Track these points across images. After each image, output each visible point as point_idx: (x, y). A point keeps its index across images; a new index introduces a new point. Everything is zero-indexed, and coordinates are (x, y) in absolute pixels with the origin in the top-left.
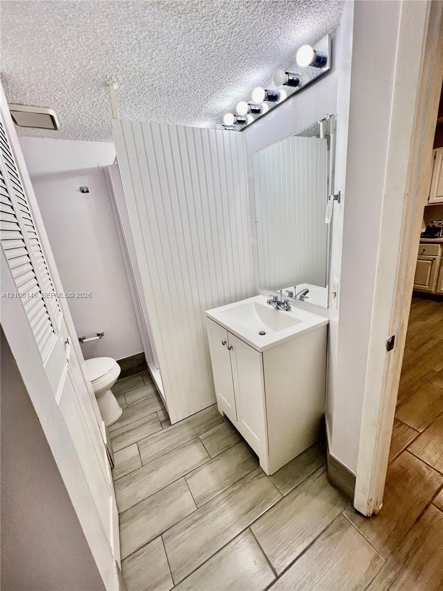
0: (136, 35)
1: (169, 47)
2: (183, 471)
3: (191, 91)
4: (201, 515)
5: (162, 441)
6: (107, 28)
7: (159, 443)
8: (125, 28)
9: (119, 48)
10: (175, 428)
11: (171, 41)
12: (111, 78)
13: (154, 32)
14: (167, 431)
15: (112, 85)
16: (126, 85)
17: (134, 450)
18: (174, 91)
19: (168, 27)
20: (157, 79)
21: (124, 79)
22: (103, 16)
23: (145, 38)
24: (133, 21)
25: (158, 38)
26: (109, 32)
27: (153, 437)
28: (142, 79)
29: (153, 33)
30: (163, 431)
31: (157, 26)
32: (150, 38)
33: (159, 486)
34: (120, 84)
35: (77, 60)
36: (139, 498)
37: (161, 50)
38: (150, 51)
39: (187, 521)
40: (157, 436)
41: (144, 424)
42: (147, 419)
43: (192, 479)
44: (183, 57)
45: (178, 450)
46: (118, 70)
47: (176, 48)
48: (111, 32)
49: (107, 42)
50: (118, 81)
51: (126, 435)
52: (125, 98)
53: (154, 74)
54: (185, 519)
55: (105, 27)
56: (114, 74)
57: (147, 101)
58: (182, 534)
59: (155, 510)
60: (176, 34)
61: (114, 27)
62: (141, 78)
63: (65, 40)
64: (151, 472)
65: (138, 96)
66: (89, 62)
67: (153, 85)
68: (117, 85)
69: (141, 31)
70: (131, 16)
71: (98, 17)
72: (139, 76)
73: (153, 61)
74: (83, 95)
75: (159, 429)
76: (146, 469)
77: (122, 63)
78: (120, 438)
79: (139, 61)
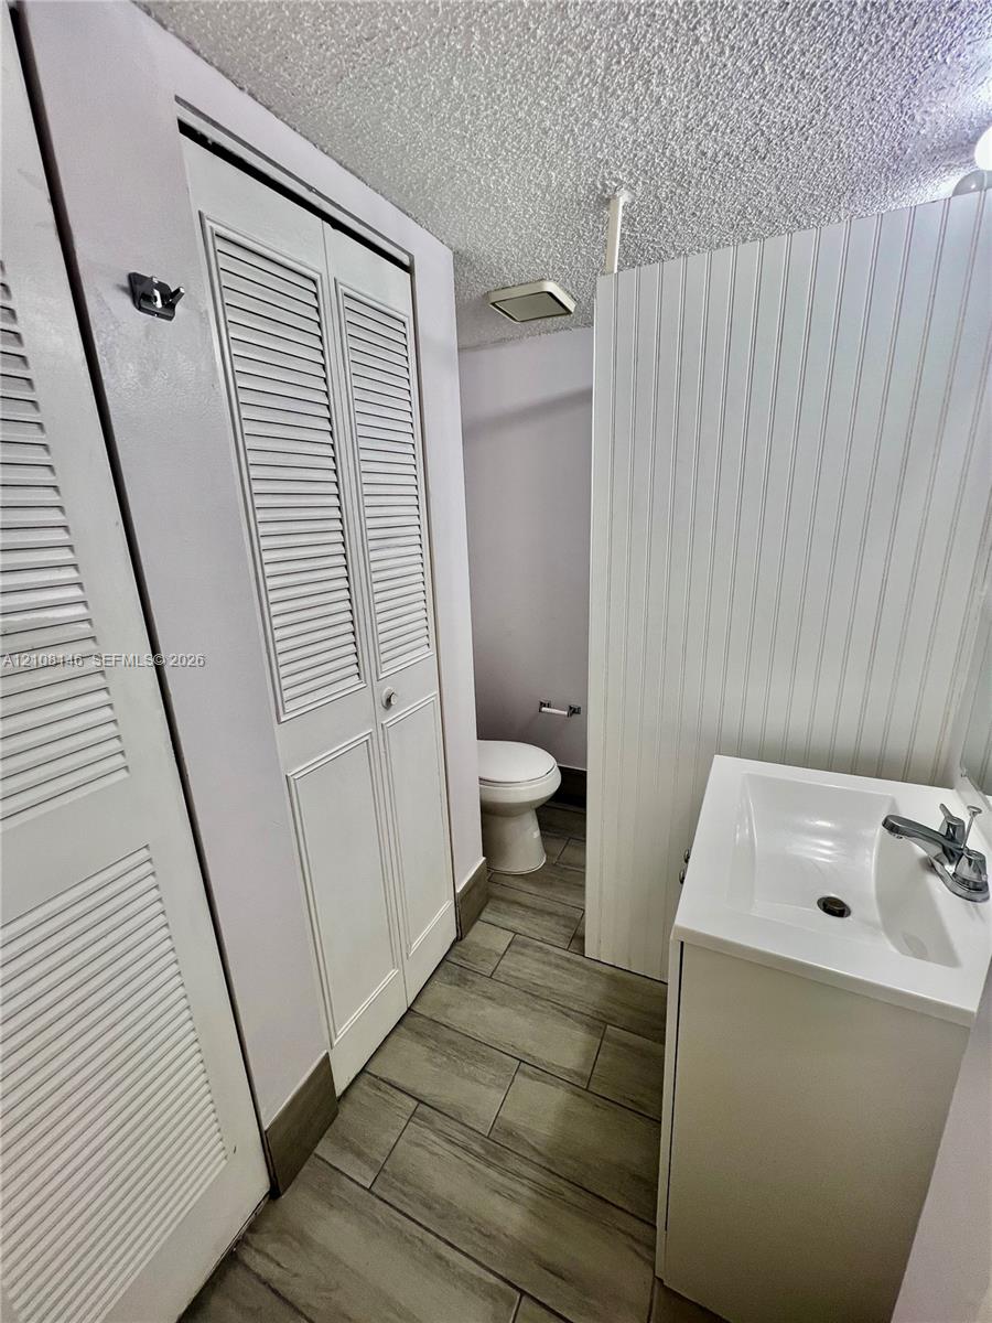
0: (589, 76)
1: (676, 51)
2: (528, 1051)
3: (826, 114)
4: (482, 1152)
5: (547, 968)
6: (530, 100)
7: (541, 966)
8: (556, 77)
9: (577, 121)
10: (585, 967)
11: (669, 33)
12: (604, 185)
13: (618, 44)
14: (568, 960)
15: (614, 197)
16: (644, 183)
17: (500, 941)
18: (770, 141)
19: (639, 9)
20: (705, 135)
21: (631, 173)
22: (508, 82)
23: (608, 68)
24: (562, 54)
25: (637, 50)
26: (539, 104)
27: (541, 948)
28: (667, 154)
29: (616, 47)
30: (565, 954)
31: (615, 26)
32: (619, 62)
33: (481, 1032)
34: (631, 188)
35: (530, 182)
36: (446, 1017)
37: (662, 71)
38: (639, 86)
39: (462, 1133)
40: (548, 953)
41: (550, 914)
42: (560, 909)
43: (527, 1080)
44: (732, 48)
45: (553, 1008)
46: (607, 163)
47: (697, 41)
48: (542, 102)
49: (548, 123)
50: (622, 183)
51: (515, 908)
52: (661, 210)
53: (688, 129)
54: (462, 1127)
55: (526, 98)
56: (606, 174)
57: (714, 195)
58: (437, 1140)
59: (445, 1059)
60: (672, 11)
61: (539, 90)
62: (664, 153)
63: (491, 160)
64: (490, 998)
65: (687, 193)
66: (549, 176)
67: (704, 154)
68: (626, 192)
69: (591, 61)
70: (551, 47)
71: (504, 91)
72: (657, 151)
73: (664, 102)
74: (579, 236)
75: (561, 944)
76: (491, 988)
77: (605, 145)
78: (503, 906)
79: (634, 121)
